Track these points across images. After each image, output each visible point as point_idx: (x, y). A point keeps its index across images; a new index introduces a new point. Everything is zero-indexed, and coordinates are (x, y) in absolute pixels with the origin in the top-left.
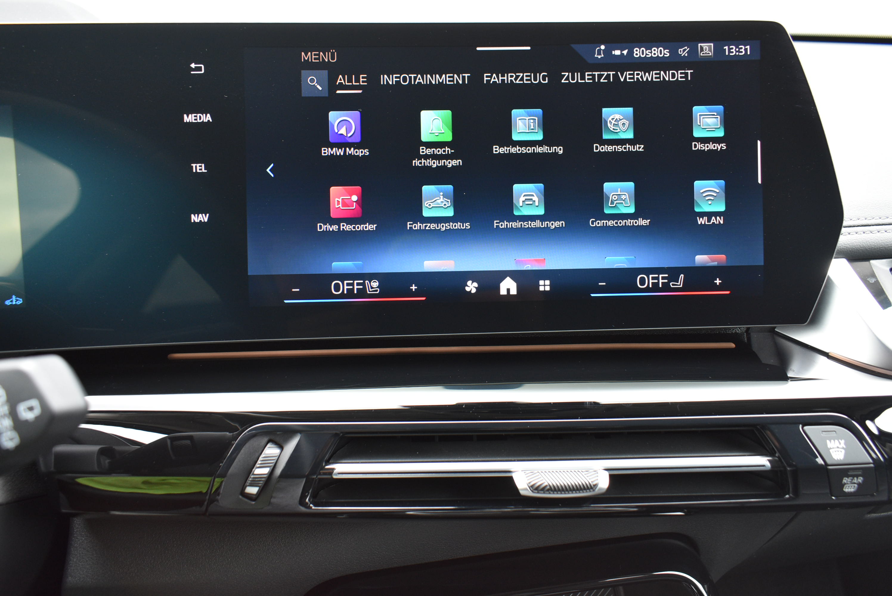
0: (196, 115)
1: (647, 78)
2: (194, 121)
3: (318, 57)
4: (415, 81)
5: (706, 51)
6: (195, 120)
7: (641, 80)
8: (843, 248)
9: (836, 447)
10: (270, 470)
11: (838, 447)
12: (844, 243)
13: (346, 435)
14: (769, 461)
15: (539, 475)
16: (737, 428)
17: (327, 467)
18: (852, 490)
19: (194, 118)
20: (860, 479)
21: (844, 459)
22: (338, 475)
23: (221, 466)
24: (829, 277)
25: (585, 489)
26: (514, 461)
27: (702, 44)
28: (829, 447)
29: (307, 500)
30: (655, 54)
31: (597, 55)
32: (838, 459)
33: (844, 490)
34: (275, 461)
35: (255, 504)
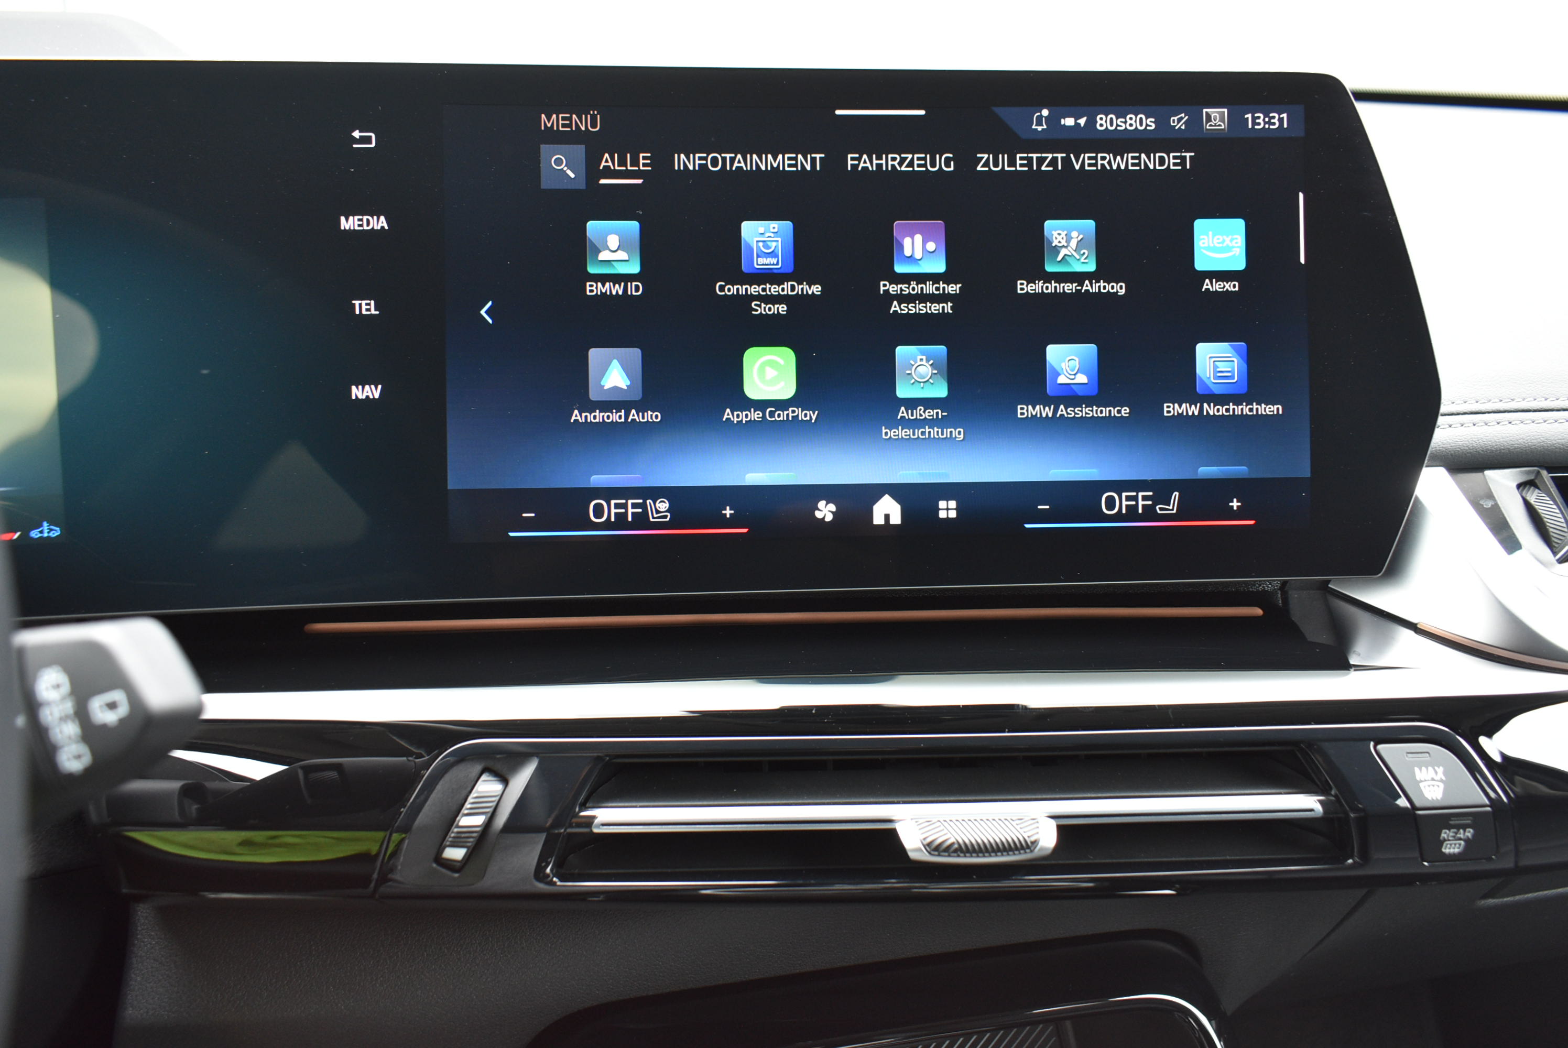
0: (361, 217)
1: (1119, 165)
2: (357, 228)
3: (568, 122)
4: (731, 165)
5: (1215, 120)
6: (359, 225)
7: (1108, 168)
8: (1439, 450)
9: (1430, 779)
10: (487, 820)
11: (1433, 779)
12: (1442, 441)
13: (614, 760)
14: (1320, 801)
15: (940, 826)
16: (1267, 748)
17: (582, 814)
18: (1456, 850)
19: (357, 223)
20: (1469, 832)
21: (1441, 798)
22: (601, 827)
23: (402, 812)
24: (1417, 498)
25: (1017, 848)
26: (898, 803)
27: (1208, 110)
28: (1418, 778)
29: (548, 870)
30: (1131, 125)
31: (1036, 125)
32: (1433, 799)
33: (1443, 850)
34: (494, 804)
35: (459, 877)
